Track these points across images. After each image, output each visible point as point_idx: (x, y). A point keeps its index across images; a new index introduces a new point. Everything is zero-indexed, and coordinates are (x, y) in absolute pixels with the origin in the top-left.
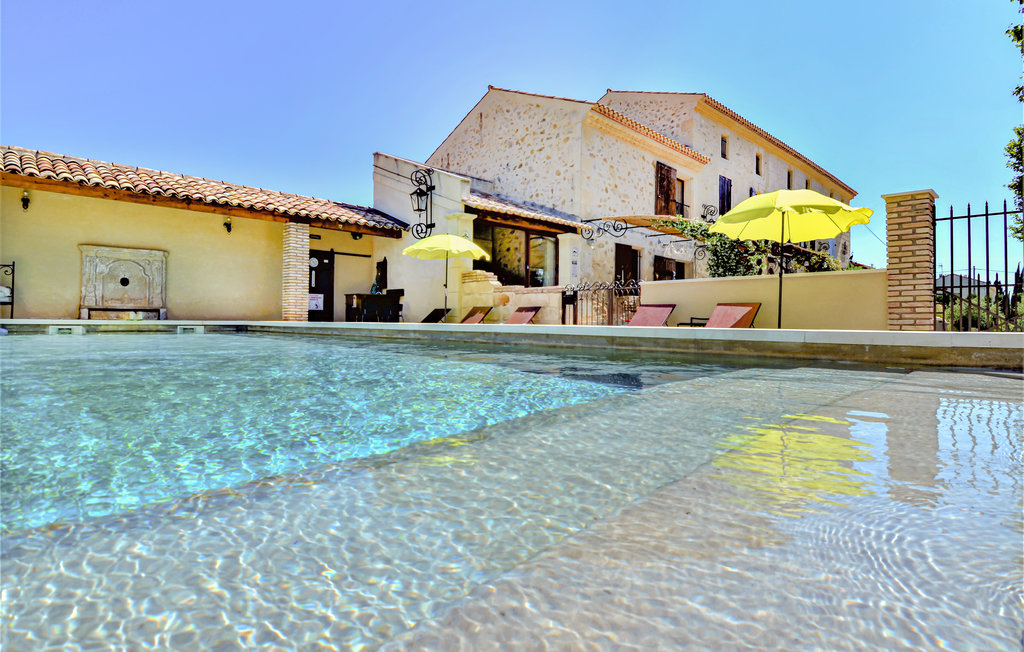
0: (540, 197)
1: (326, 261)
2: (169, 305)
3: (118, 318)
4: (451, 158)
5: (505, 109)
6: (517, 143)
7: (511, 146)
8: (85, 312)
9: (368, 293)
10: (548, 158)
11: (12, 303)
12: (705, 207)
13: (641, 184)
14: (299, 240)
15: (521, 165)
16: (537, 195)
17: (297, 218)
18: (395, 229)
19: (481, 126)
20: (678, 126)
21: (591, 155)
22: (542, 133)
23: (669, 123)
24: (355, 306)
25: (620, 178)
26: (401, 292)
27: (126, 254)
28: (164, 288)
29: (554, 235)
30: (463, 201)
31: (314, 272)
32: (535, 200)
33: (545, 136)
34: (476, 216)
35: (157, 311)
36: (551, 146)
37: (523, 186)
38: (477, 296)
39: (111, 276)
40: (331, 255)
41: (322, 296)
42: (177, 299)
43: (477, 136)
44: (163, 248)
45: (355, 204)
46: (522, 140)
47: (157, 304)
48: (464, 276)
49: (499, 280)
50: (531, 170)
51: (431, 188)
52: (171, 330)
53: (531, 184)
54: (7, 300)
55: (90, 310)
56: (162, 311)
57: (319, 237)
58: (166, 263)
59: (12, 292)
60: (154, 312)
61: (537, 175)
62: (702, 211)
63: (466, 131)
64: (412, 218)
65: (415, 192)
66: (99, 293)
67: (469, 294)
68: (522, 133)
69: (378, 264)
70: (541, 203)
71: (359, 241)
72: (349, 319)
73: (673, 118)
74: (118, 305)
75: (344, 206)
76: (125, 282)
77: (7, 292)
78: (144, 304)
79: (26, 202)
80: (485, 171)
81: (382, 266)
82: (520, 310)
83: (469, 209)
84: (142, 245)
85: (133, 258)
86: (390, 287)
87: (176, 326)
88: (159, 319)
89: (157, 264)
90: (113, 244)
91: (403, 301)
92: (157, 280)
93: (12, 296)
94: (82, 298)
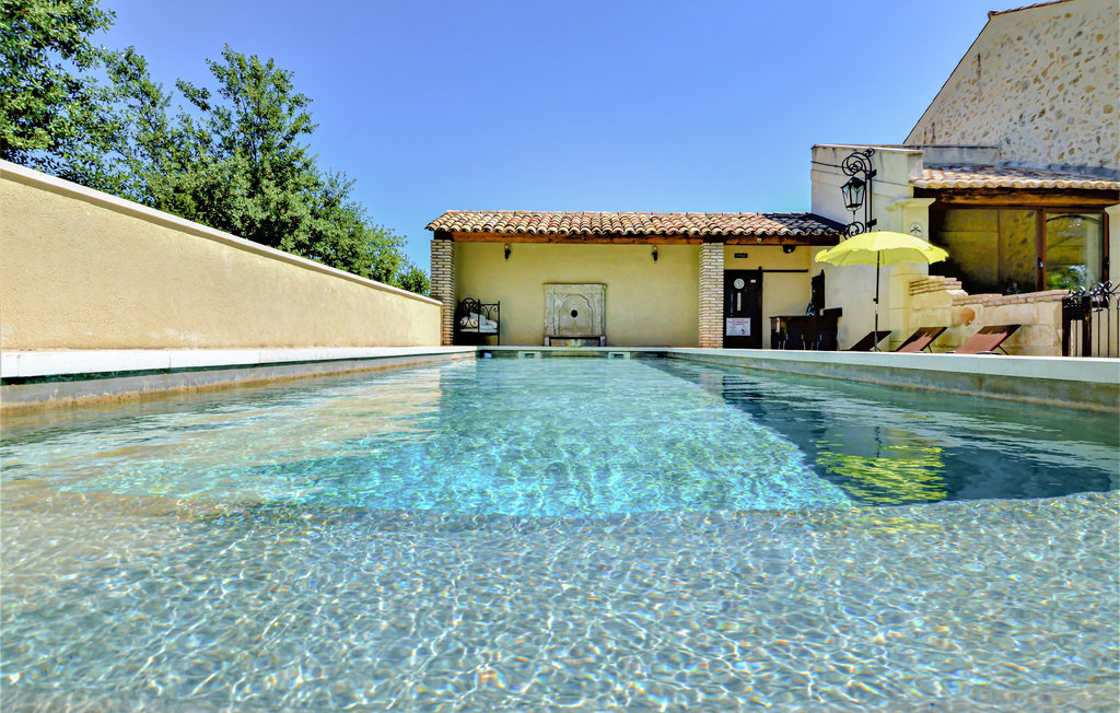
0: (1077, 154)
1: (753, 281)
2: (607, 334)
3: (566, 345)
4: (937, 128)
5: (1015, 38)
6: (1036, 80)
7: (1026, 87)
8: (547, 339)
9: (802, 313)
10: (1089, 89)
11: (498, 334)
14: (715, 260)
15: (1043, 112)
16: (1072, 152)
17: (710, 238)
18: (832, 233)
19: (979, 72)
22: (1077, 54)
24: (778, 330)
26: (838, 312)
27: (574, 289)
28: (604, 319)
29: (1099, 209)
30: (911, 182)
31: (739, 294)
32: (1067, 159)
33: (1084, 56)
34: (933, 200)
35: (598, 338)
36: (1093, 70)
37: (1047, 143)
38: (929, 312)
39: (564, 309)
40: (758, 274)
41: (749, 320)
42: (615, 328)
43: (975, 88)
44: (603, 282)
45: (788, 212)
46: (1044, 74)
47: (598, 332)
48: (913, 285)
49: (964, 287)
50: (1059, 115)
51: (871, 174)
52: (604, 355)
53: (1060, 137)
54: (495, 331)
55: (551, 338)
56: (602, 338)
57: (745, 256)
58: (605, 295)
59: (498, 323)
60: (593, 340)
61: (1071, 121)
63: (958, 86)
64: (846, 217)
65: (848, 183)
66: (556, 324)
67: (919, 310)
68: (1043, 63)
69: (814, 279)
70: (1078, 162)
71: (791, 255)
72: (774, 346)
74: (569, 334)
75: (779, 217)
76: (574, 314)
77: (495, 325)
78: (588, 333)
79: (507, 253)
80: (986, 134)
81: (819, 283)
82: (985, 330)
83: (920, 193)
84: (586, 281)
85: (581, 293)
86: (827, 307)
87: (607, 352)
88: (599, 346)
89: (597, 297)
90: (566, 281)
91: (842, 322)
92: (598, 310)
93: (498, 328)
94: (545, 329)
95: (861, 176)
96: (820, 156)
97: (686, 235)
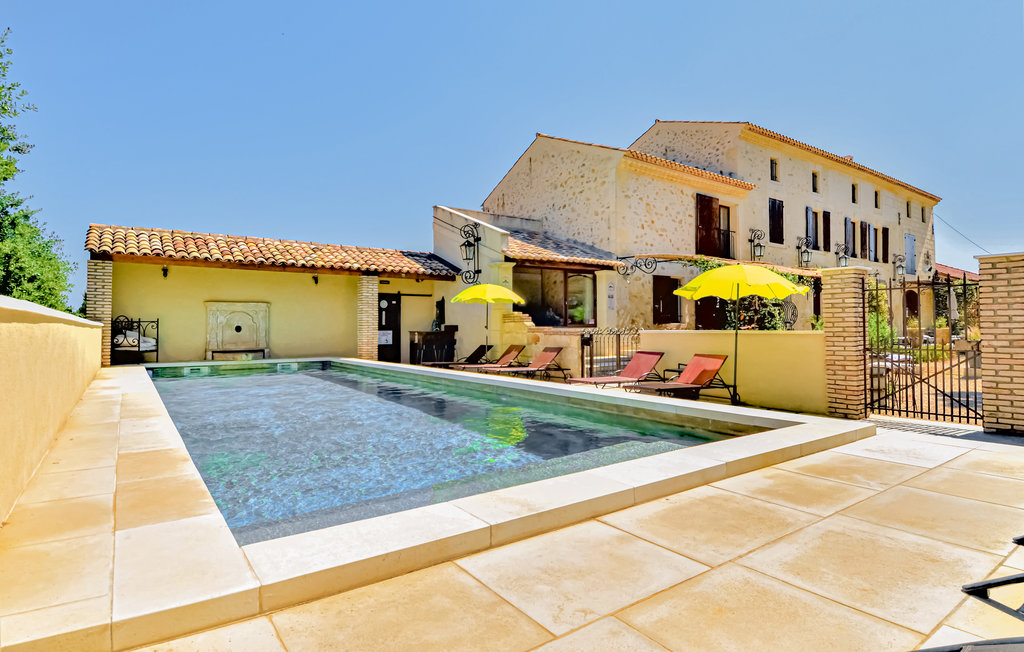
0: (581, 236)
1: (394, 302)
2: (271, 346)
3: (234, 359)
4: (506, 198)
5: (551, 155)
6: (561, 185)
7: (556, 188)
8: (209, 354)
9: (429, 330)
10: (588, 199)
11: (157, 351)
12: (752, 231)
13: (680, 217)
14: (371, 288)
15: (565, 206)
16: (579, 233)
17: (368, 273)
18: (449, 273)
19: (530, 170)
20: (723, 154)
21: (626, 196)
22: (582, 177)
23: (714, 152)
24: (416, 341)
25: (656, 214)
26: (455, 328)
27: (239, 307)
28: (268, 332)
29: (592, 272)
30: (503, 251)
31: (384, 313)
32: (576, 238)
33: (585, 179)
34: (515, 264)
35: (263, 351)
36: (590, 189)
37: (567, 225)
38: (514, 334)
39: (228, 325)
40: (398, 297)
41: (391, 332)
42: (278, 341)
43: (528, 179)
44: (267, 300)
45: (417, 251)
46: (566, 182)
47: (261, 346)
48: (505, 316)
49: (533, 320)
50: (573, 210)
51: (478, 239)
52: (272, 370)
53: (574, 223)
54: (154, 348)
55: (213, 352)
56: (266, 351)
57: (388, 282)
58: (269, 311)
59: (157, 342)
60: (259, 352)
61: (579, 215)
62: (749, 235)
63: (518, 174)
64: (464, 266)
65: (464, 244)
66: (220, 339)
67: (508, 333)
68: (565, 176)
69: (438, 303)
70: (582, 241)
71: (421, 284)
73: (718, 146)
74: (233, 348)
75: (410, 255)
76: (238, 329)
77: (154, 342)
78: (253, 347)
79: (165, 272)
80: (534, 211)
81: (441, 305)
83: (508, 259)
84: (252, 299)
85: (245, 310)
86: (448, 323)
87: (276, 364)
88: (264, 357)
89: (261, 314)
90: (230, 299)
91: (457, 336)
92: (262, 326)
93: (157, 345)
94: (207, 343)
95: (471, 240)
96: (440, 215)
97: (350, 270)
